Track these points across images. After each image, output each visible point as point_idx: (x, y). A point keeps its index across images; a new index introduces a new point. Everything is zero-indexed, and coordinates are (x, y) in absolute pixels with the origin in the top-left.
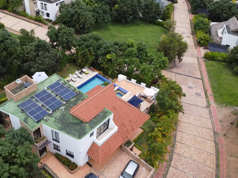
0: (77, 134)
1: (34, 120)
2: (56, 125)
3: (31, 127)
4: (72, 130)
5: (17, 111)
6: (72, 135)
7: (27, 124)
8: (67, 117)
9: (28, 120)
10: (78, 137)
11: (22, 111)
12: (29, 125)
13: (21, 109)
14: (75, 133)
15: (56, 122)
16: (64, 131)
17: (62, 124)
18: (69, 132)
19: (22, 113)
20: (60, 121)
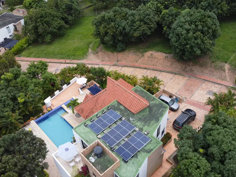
0: (162, 109)
1: (148, 144)
2: (153, 125)
3: (157, 145)
4: (158, 113)
5: (135, 163)
6: (163, 112)
7: (153, 149)
8: (142, 116)
9: (149, 149)
10: (165, 109)
11: (134, 157)
12: (155, 147)
13: (132, 159)
14: (160, 111)
15: (149, 125)
16: (160, 118)
17: (152, 120)
18: (160, 114)
19: (138, 157)
20: (147, 121)
